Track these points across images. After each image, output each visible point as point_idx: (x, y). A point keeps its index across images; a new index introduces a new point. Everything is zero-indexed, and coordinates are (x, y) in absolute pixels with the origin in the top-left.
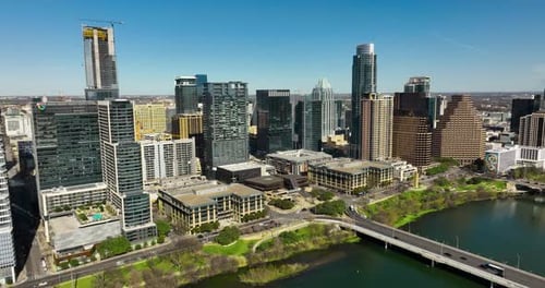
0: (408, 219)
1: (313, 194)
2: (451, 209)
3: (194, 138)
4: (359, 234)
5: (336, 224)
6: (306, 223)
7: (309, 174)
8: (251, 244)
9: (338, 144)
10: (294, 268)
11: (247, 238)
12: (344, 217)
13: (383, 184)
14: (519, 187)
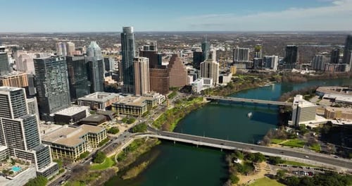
0: (174, 126)
1: (123, 121)
2: (187, 115)
3: (35, 98)
4: (159, 139)
5: (146, 136)
6: (132, 140)
7: (113, 108)
8: (113, 159)
9: (110, 82)
10: (144, 165)
11: (109, 156)
12: (148, 132)
13: (154, 108)
14: (208, 99)
